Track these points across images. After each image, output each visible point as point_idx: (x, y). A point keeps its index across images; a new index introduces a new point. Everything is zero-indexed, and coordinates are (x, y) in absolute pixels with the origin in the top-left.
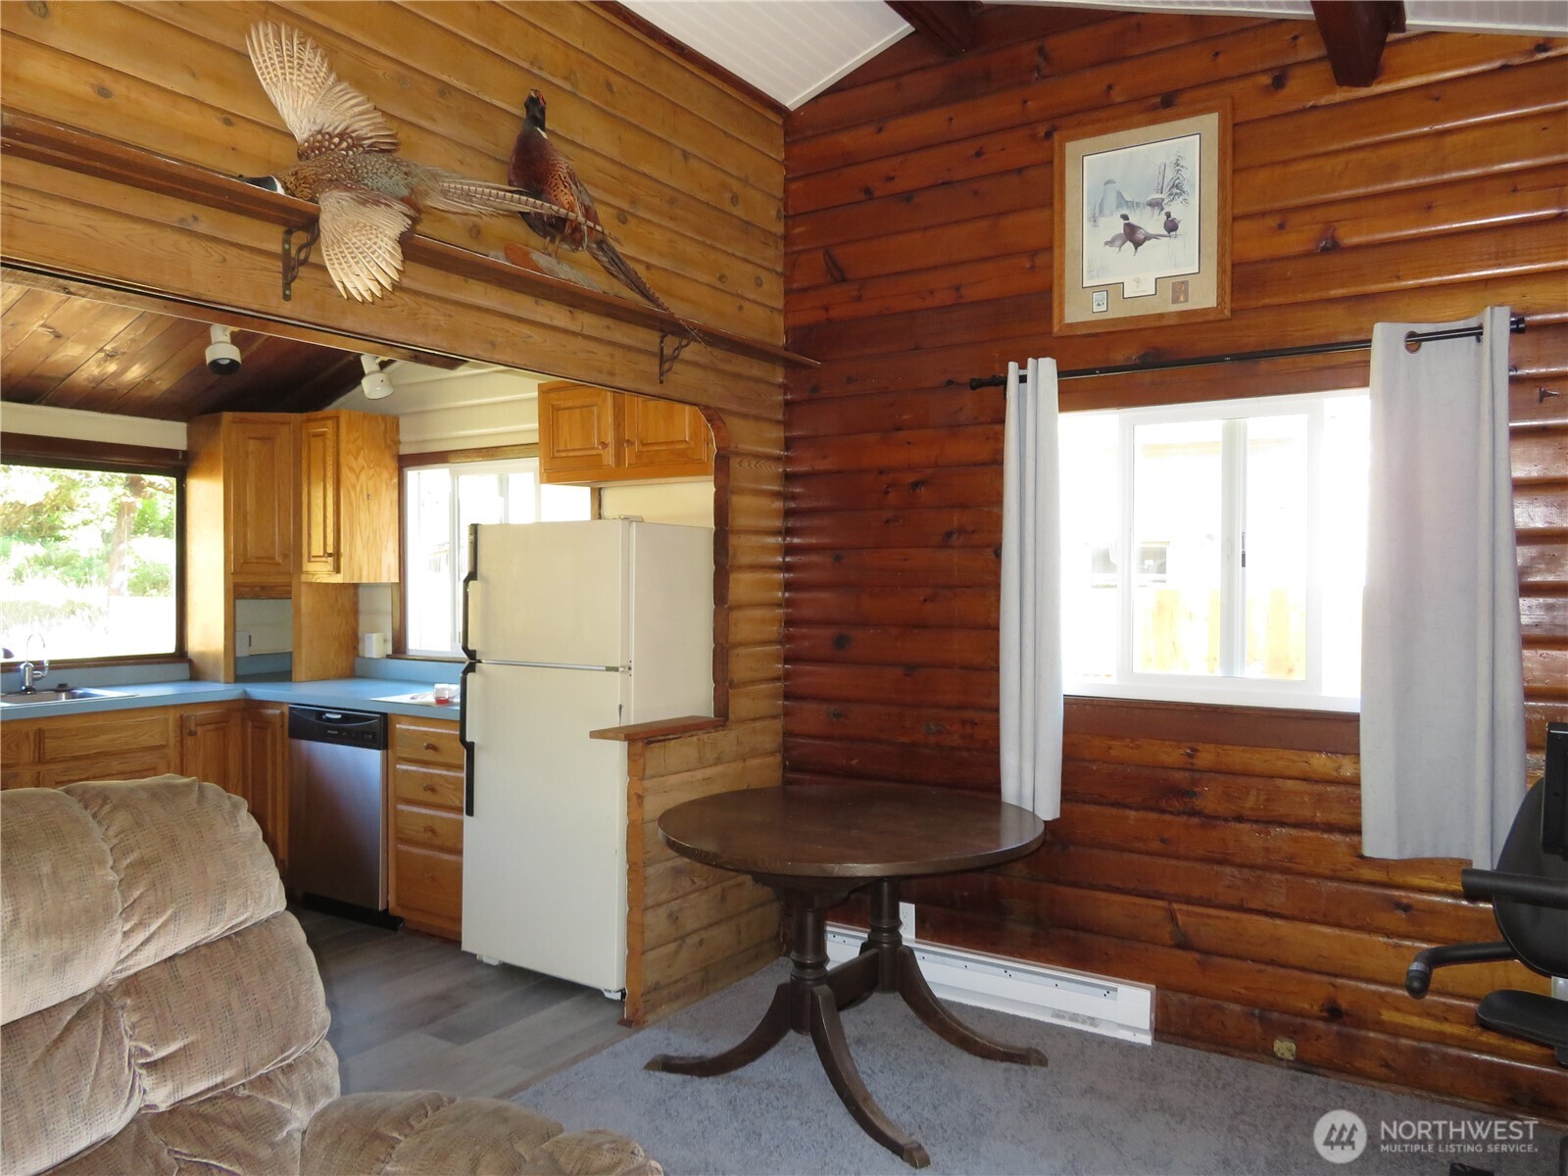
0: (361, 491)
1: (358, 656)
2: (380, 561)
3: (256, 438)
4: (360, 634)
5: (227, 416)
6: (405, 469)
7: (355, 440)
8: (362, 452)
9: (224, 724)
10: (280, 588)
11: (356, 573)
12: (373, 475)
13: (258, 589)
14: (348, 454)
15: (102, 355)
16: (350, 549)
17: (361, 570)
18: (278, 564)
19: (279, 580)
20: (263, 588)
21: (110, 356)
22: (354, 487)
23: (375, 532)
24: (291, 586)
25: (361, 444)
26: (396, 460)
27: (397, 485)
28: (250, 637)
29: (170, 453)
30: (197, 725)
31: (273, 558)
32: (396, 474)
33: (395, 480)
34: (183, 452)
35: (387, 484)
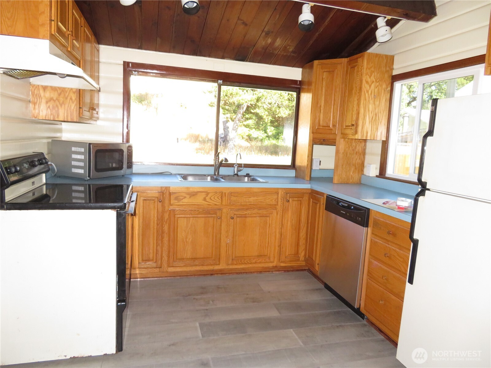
0: (371, 93)
1: (363, 174)
2: (377, 129)
3: (326, 72)
4: (366, 164)
5: (316, 62)
6: (395, 83)
7: (371, 67)
8: (374, 74)
9: (301, 199)
10: (331, 141)
11: (365, 134)
12: (378, 86)
13: (322, 140)
14: (366, 75)
15: (264, 34)
16: (363, 123)
17: (367, 133)
18: (331, 129)
19: (331, 137)
20: (324, 140)
21: (267, 34)
22: (368, 92)
23: (376, 115)
24: (336, 140)
25: (373, 70)
26: (391, 78)
27: (390, 91)
28: (320, 161)
29: (295, 82)
30: (290, 198)
31: (329, 127)
32: (390, 86)
33: (389, 89)
34: (300, 81)
35: (385, 90)
